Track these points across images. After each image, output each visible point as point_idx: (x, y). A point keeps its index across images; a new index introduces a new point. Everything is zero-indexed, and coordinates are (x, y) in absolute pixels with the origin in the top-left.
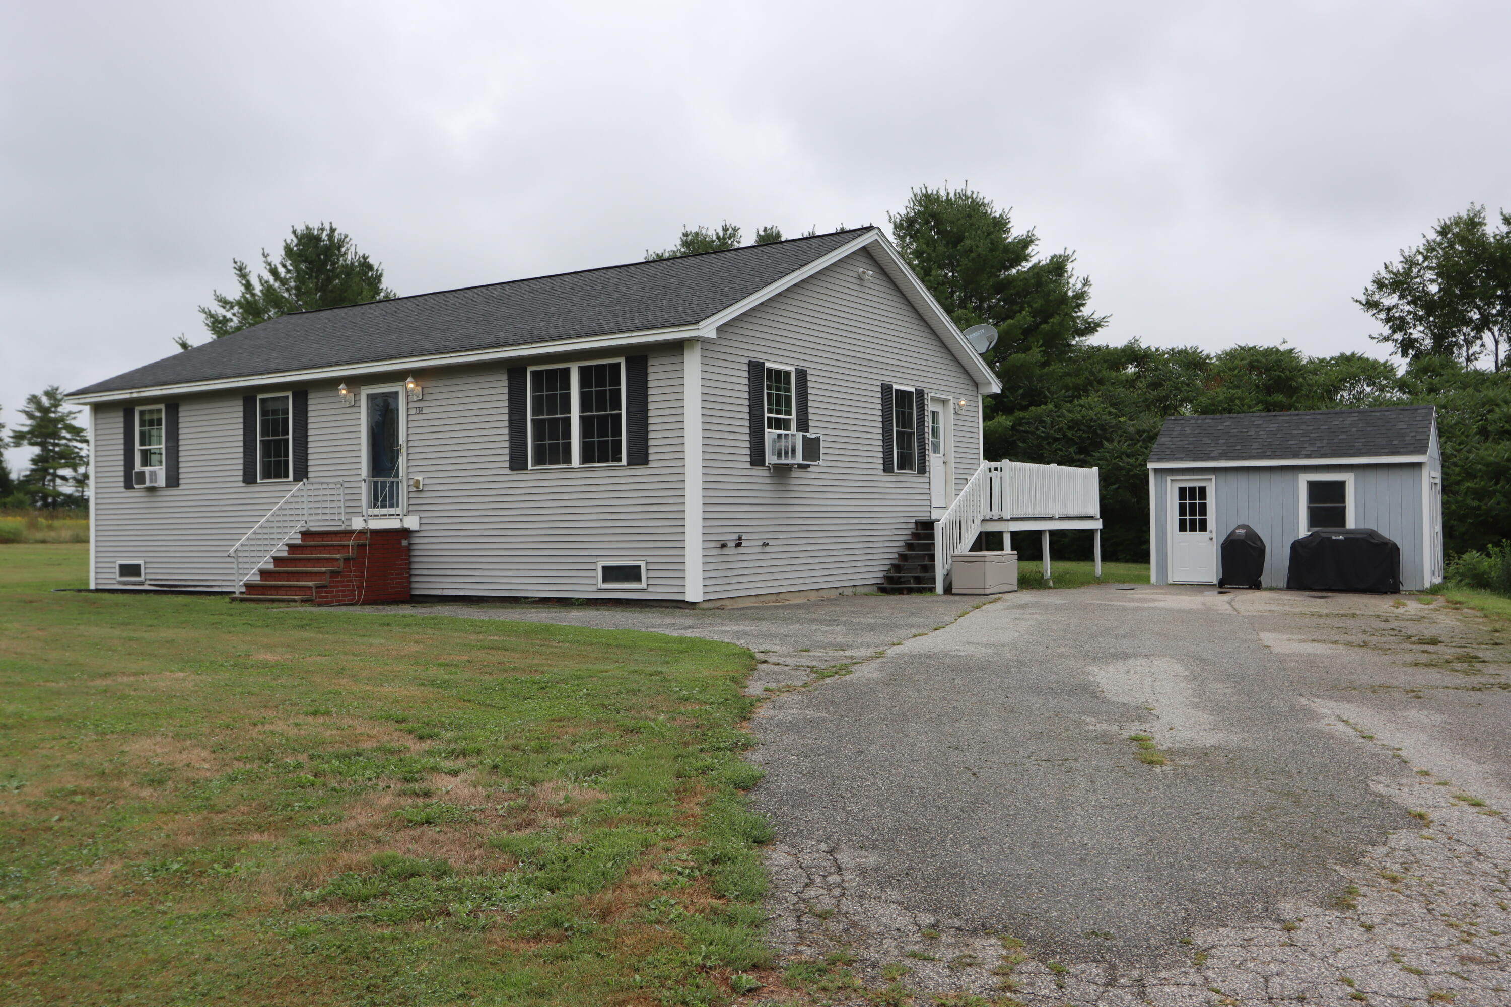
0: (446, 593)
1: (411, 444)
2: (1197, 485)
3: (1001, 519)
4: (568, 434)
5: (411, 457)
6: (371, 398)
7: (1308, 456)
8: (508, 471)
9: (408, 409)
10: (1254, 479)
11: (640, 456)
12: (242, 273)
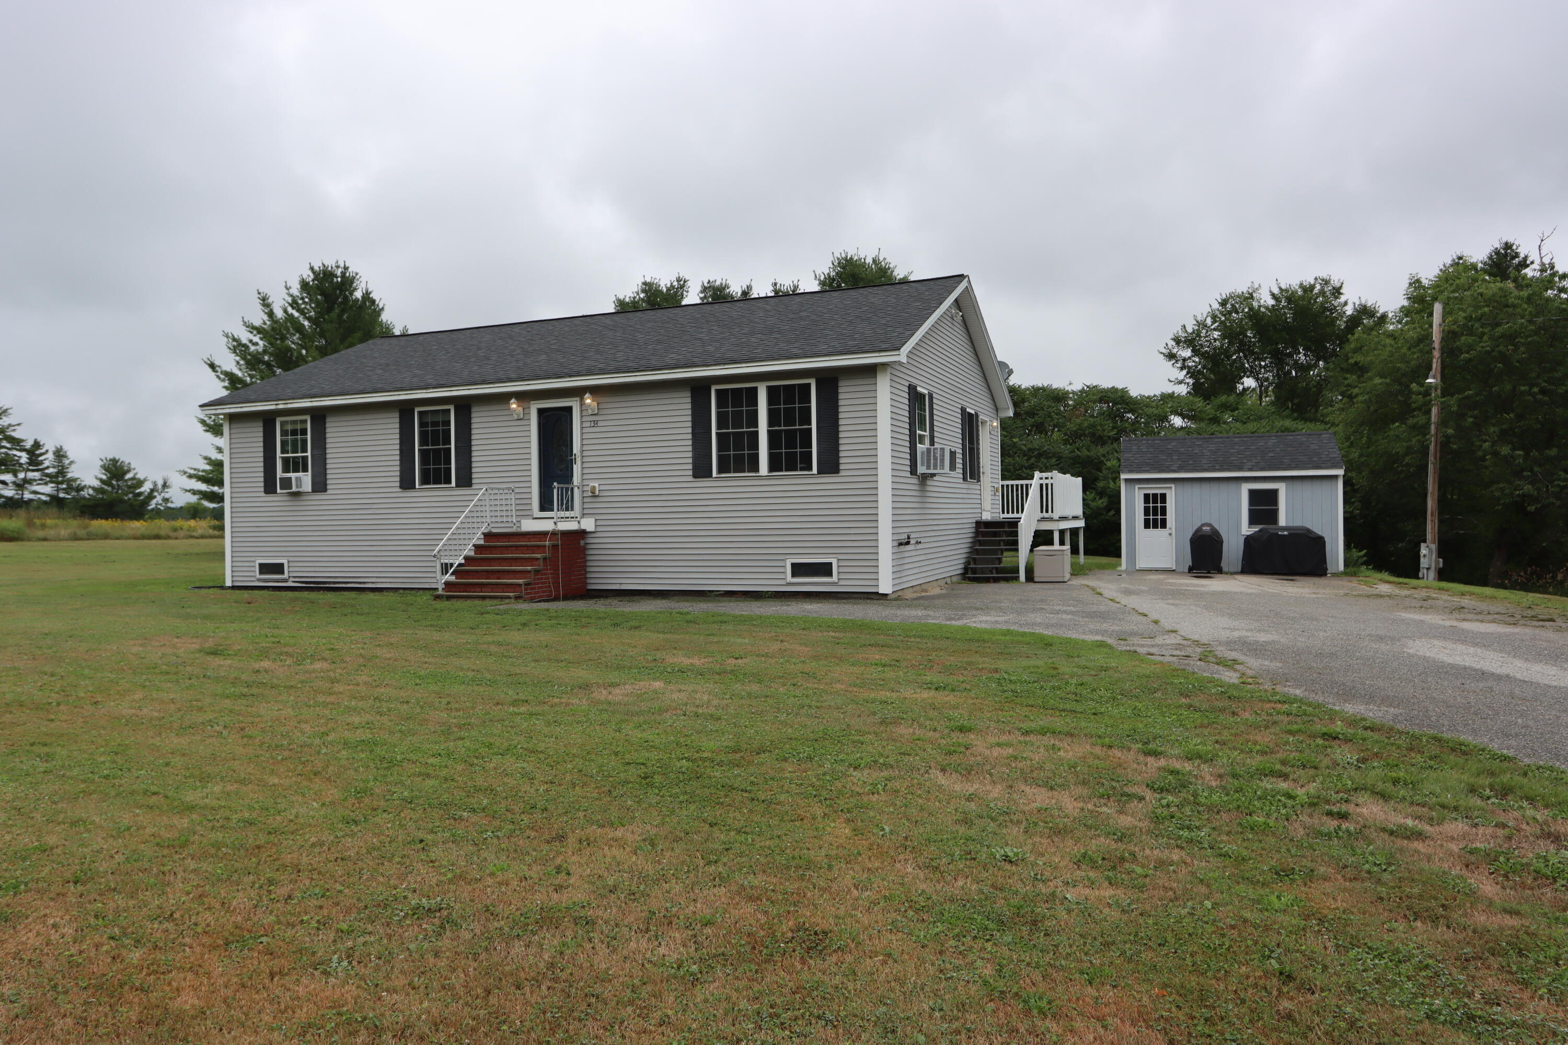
0: (623, 587)
1: (585, 454)
2: (1159, 492)
3: (1051, 519)
4: (755, 445)
5: (585, 465)
6: (541, 412)
7: (1250, 470)
8: (691, 479)
9: (582, 422)
10: (1206, 487)
11: (830, 465)
12: (265, 302)
